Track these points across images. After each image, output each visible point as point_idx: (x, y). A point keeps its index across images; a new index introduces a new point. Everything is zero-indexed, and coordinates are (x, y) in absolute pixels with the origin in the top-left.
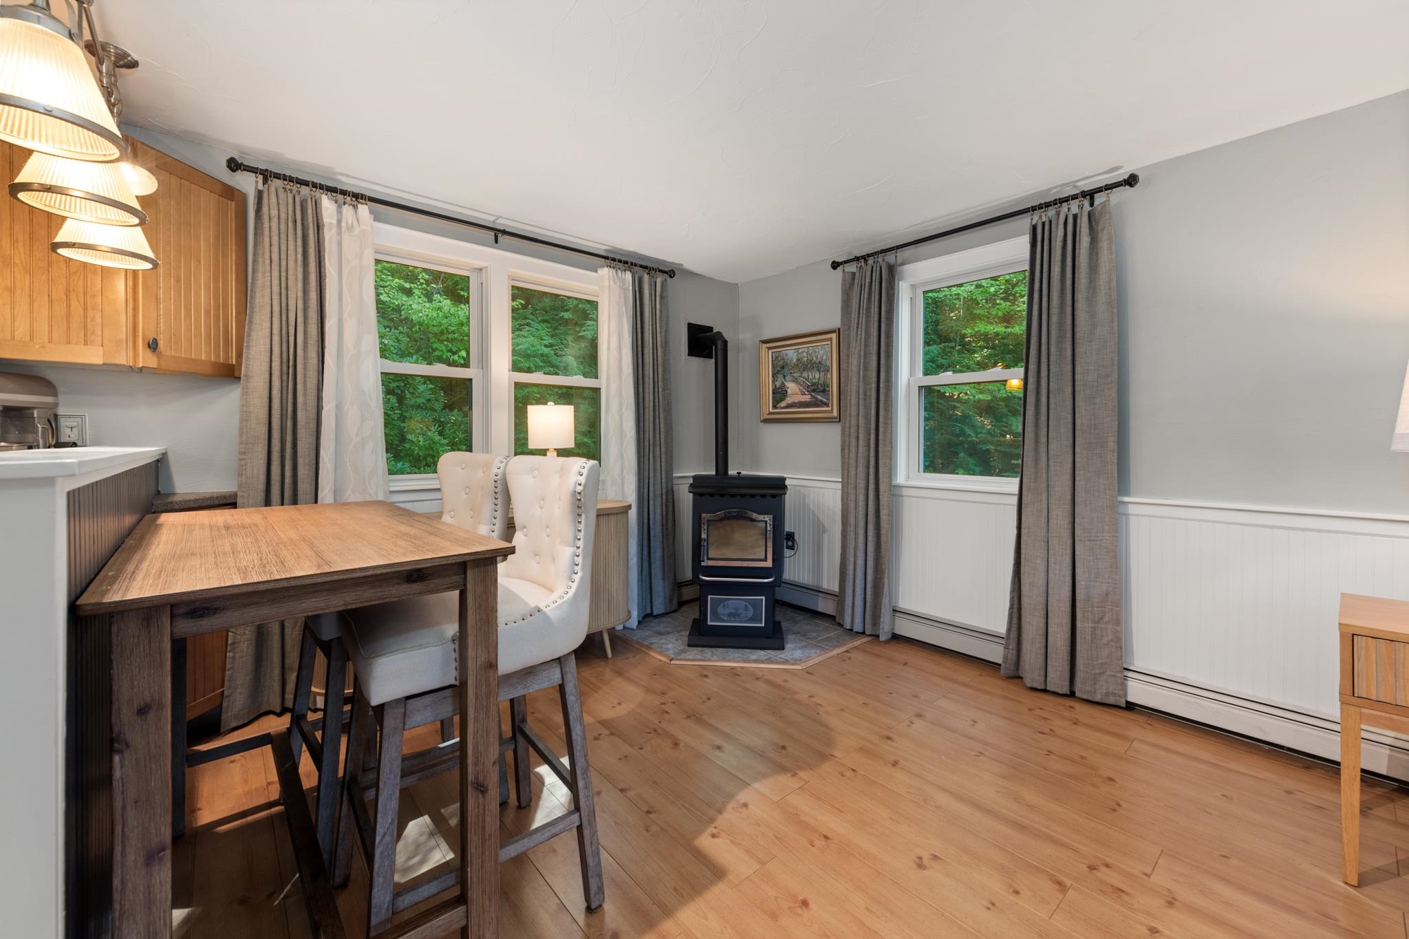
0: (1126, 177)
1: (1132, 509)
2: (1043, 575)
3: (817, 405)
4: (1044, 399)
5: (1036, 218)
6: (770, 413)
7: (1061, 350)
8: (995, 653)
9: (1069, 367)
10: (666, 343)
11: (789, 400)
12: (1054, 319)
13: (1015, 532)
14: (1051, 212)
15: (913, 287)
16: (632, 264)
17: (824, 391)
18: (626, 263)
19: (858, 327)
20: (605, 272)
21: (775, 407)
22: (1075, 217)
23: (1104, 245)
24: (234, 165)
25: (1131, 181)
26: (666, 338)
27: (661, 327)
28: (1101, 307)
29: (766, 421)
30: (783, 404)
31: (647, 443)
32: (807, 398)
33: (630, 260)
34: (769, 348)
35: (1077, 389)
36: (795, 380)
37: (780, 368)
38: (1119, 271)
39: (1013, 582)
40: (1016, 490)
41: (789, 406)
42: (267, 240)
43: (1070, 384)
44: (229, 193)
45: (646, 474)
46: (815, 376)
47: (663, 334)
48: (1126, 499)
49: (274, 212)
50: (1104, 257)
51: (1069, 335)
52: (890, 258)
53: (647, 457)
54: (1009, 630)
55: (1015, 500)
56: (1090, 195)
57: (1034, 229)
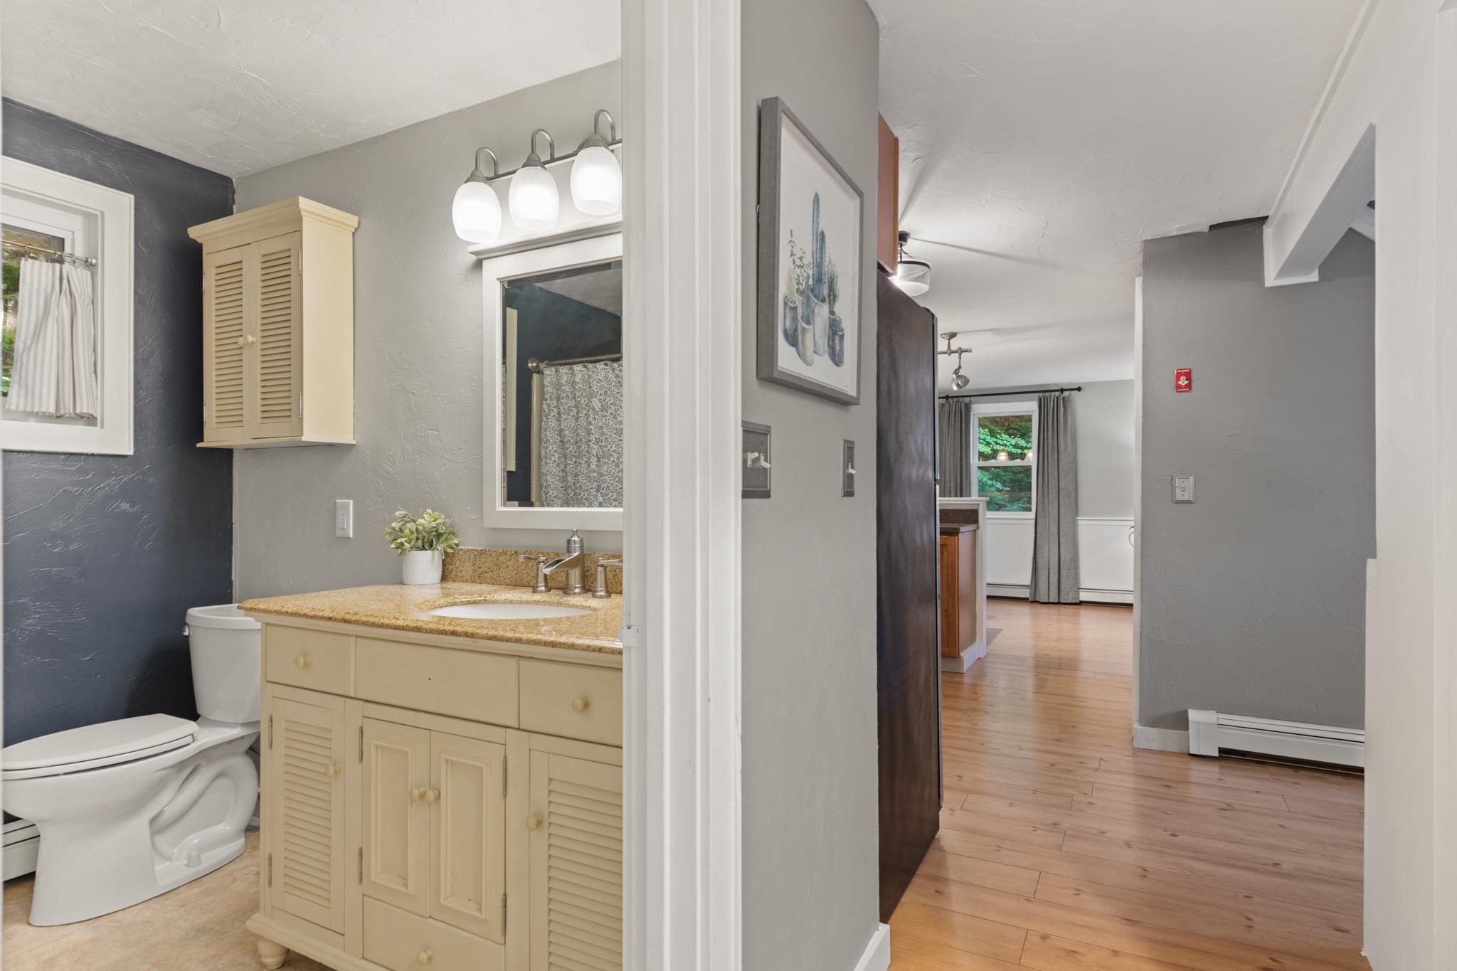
0: (1077, 387)
1: (1080, 523)
2: (1047, 553)
4: (1046, 476)
5: (1041, 394)
7: (1053, 455)
8: (1026, 593)
9: (1056, 463)
12: (1050, 442)
13: (1034, 535)
14: (1047, 394)
15: (980, 416)
19: (948, 435)
22: (1057, 398)
23: (1069, 413)
25: (1079, 389)
28: (1069, 440)
35: (1060, 472)
38: (1074, 424)
39: (1033, 562)
40: (1034, 516)
43: (1057, 470)
48: (1078, 518)
50: (1069, 418)
51: (1056, 449)
52: (967, 400)
54: (1031, 584)
55: (1034, 522)
56: (1062, 391)
57: (1040, 399)
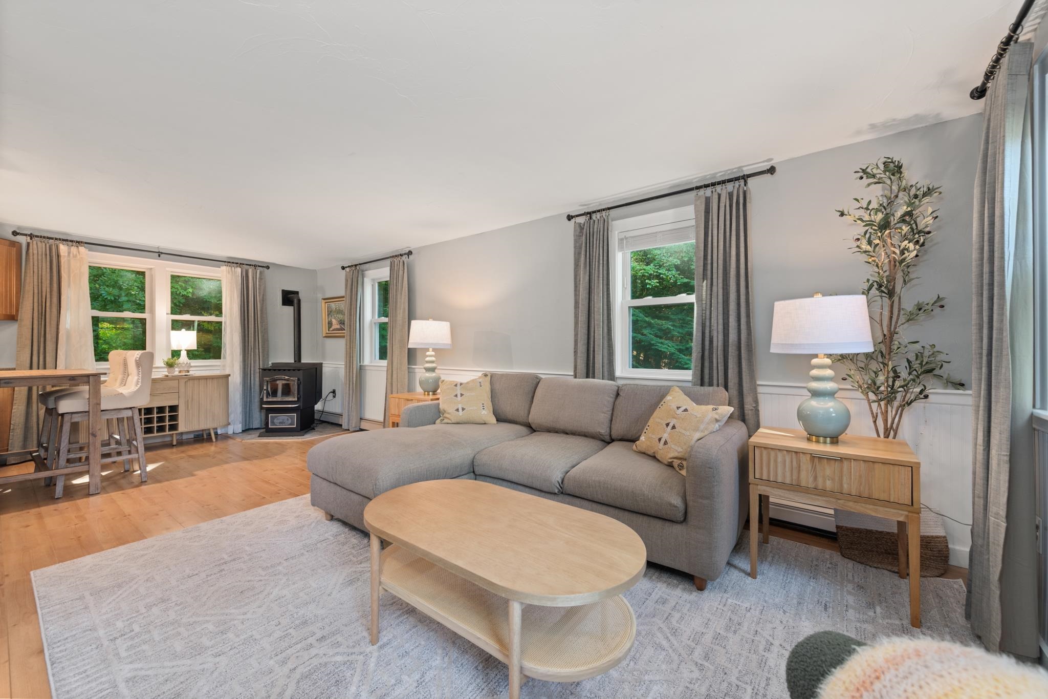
1: (417, 370)
3: (342, 330)
5: (389, 260)
6: (327, 333)
10: (263, 300)
11: (333, 327)
15: (373, 280)
16: (241, 264)
17: (344, 324)
18: (237, 263)
20: (224, 268)
21: (329, 330)
24: (15, 233)
25: (410, 253)
26: (263, 297)
27: (259, 293)
29: (326, 337)
30: (331, 329)
31: (250, 348)
32: (338, 327)
33: (239, 262)
34: (326, 303)
36: (335, 318)
37: (330, 313)
41: (333, 330)
42: (31, 263)
44: (13, 244)
45: (249, 362)
46: (340, 316)
47: (261, 296)
49: (35, 252)
53: (249, 355)
56: (402, 255)
57: (390, 264)
